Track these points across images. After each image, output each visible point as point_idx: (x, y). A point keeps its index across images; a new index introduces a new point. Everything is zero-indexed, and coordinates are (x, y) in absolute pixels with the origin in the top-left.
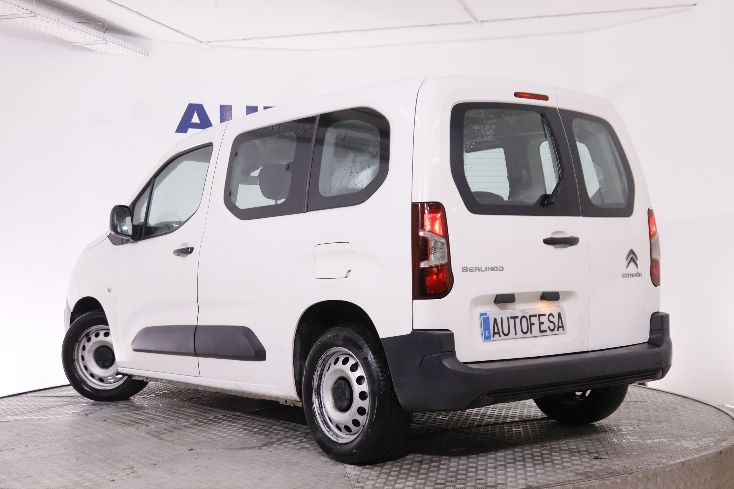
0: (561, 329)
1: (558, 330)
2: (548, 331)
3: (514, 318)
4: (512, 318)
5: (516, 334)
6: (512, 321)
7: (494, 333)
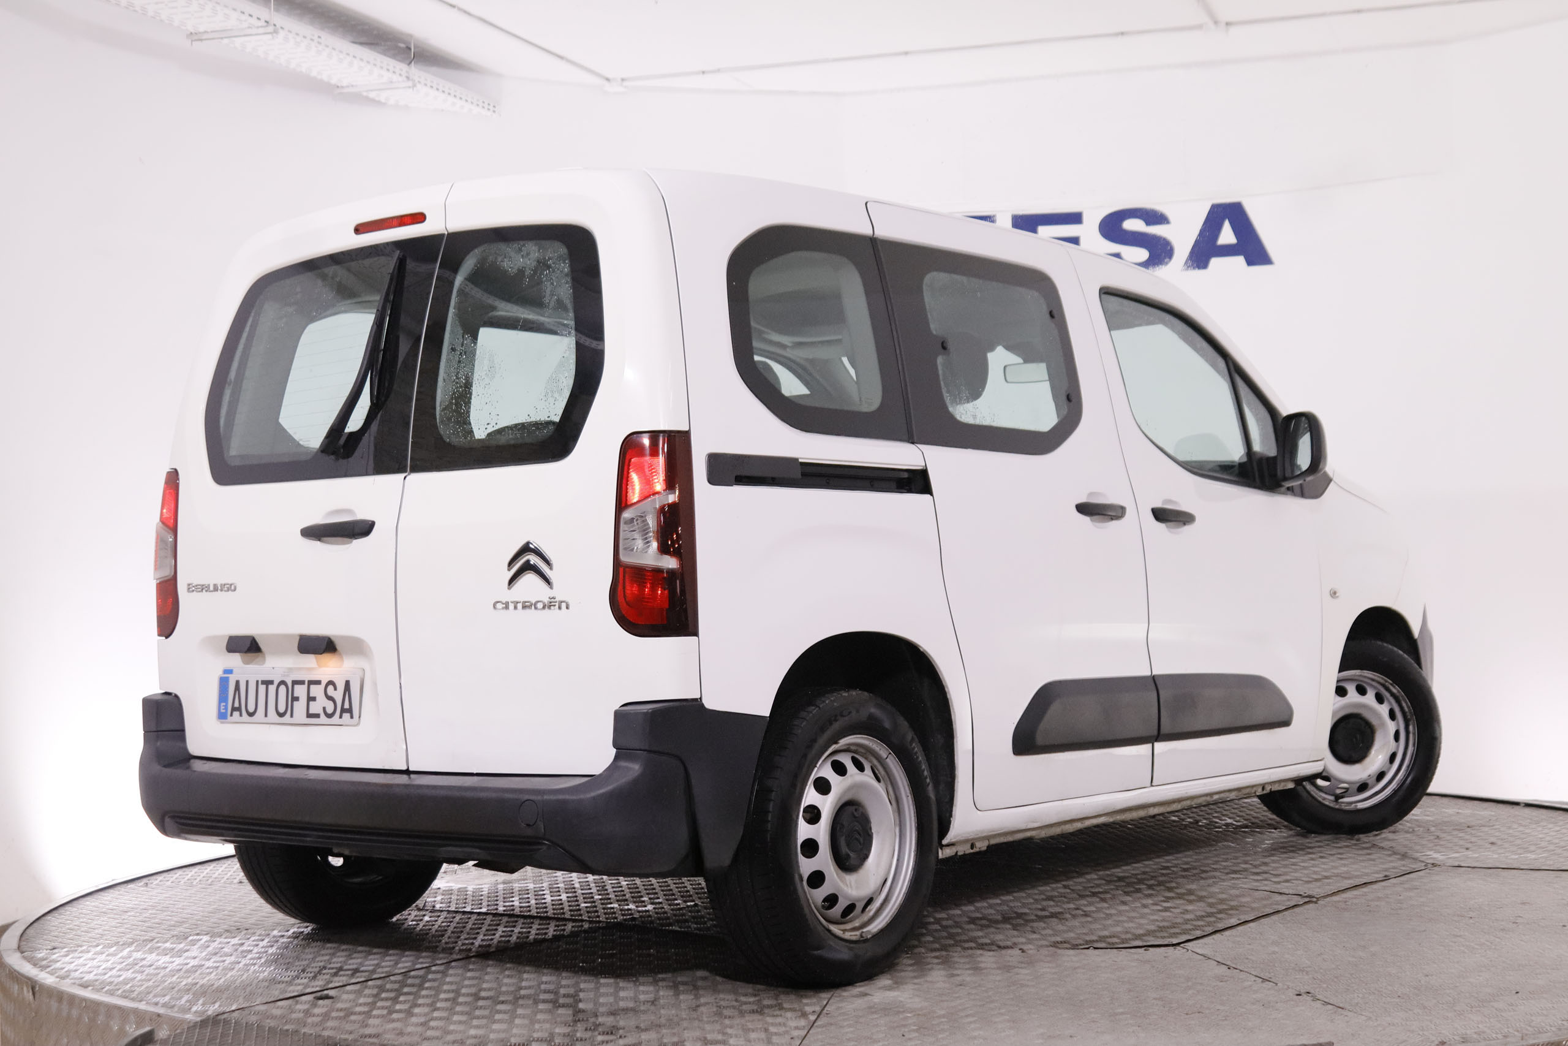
0: (346, 716)
1: (341, 717)
2: (322, 715)
3: (268, 683)
4: (263, 682)
5: (266, 715)
6: (262, 688)
7: (234, 709)
